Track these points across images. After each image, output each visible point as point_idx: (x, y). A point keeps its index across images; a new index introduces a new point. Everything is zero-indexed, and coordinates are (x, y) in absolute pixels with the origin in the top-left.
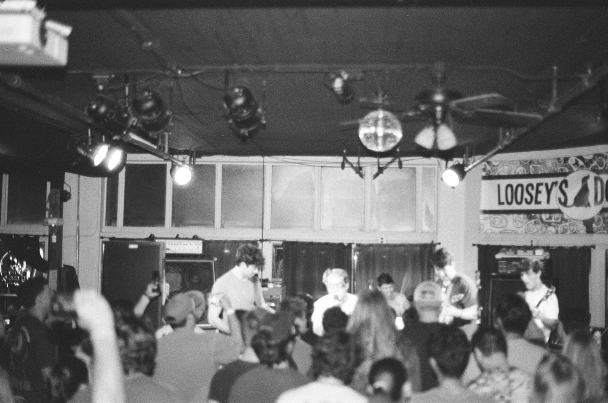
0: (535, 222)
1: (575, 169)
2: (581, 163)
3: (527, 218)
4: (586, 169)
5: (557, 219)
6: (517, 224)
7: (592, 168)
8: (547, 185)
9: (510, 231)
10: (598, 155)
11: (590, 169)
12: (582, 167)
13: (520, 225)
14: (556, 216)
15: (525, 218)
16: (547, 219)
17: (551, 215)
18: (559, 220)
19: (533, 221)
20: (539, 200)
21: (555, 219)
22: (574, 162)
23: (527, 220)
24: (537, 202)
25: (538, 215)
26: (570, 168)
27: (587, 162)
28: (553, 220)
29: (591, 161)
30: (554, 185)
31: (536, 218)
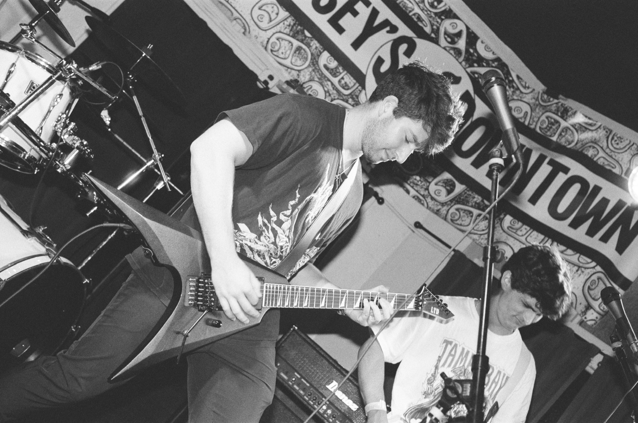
0: (299, 49)
1: (443, 42)
2: (462, 44)
3: (292, 27)
4: (460, 63)
5: (346, 87)
6: (261, 17)
7: (474, 73)
8: (375, 13)
9: (236, 15)
10: (502, 65)
11: (469, 70)
12: (458, 52)
13: (264, 24)
14: (349, 80)
15: (287, 23)
16: (325, 66)
17: (341, 69)
18: (347, 92)
19: (296, 43)
20: (342, 22)
21: (340, 81)
22: (452, 31)
23: (287, 31)
24: (334, 22)
25: (315, 44)
26: (436, 31)
27: (472, 55)
28: (335, 80)
29: (480, 61)
30: (388, 29)
31: (309, 46)
